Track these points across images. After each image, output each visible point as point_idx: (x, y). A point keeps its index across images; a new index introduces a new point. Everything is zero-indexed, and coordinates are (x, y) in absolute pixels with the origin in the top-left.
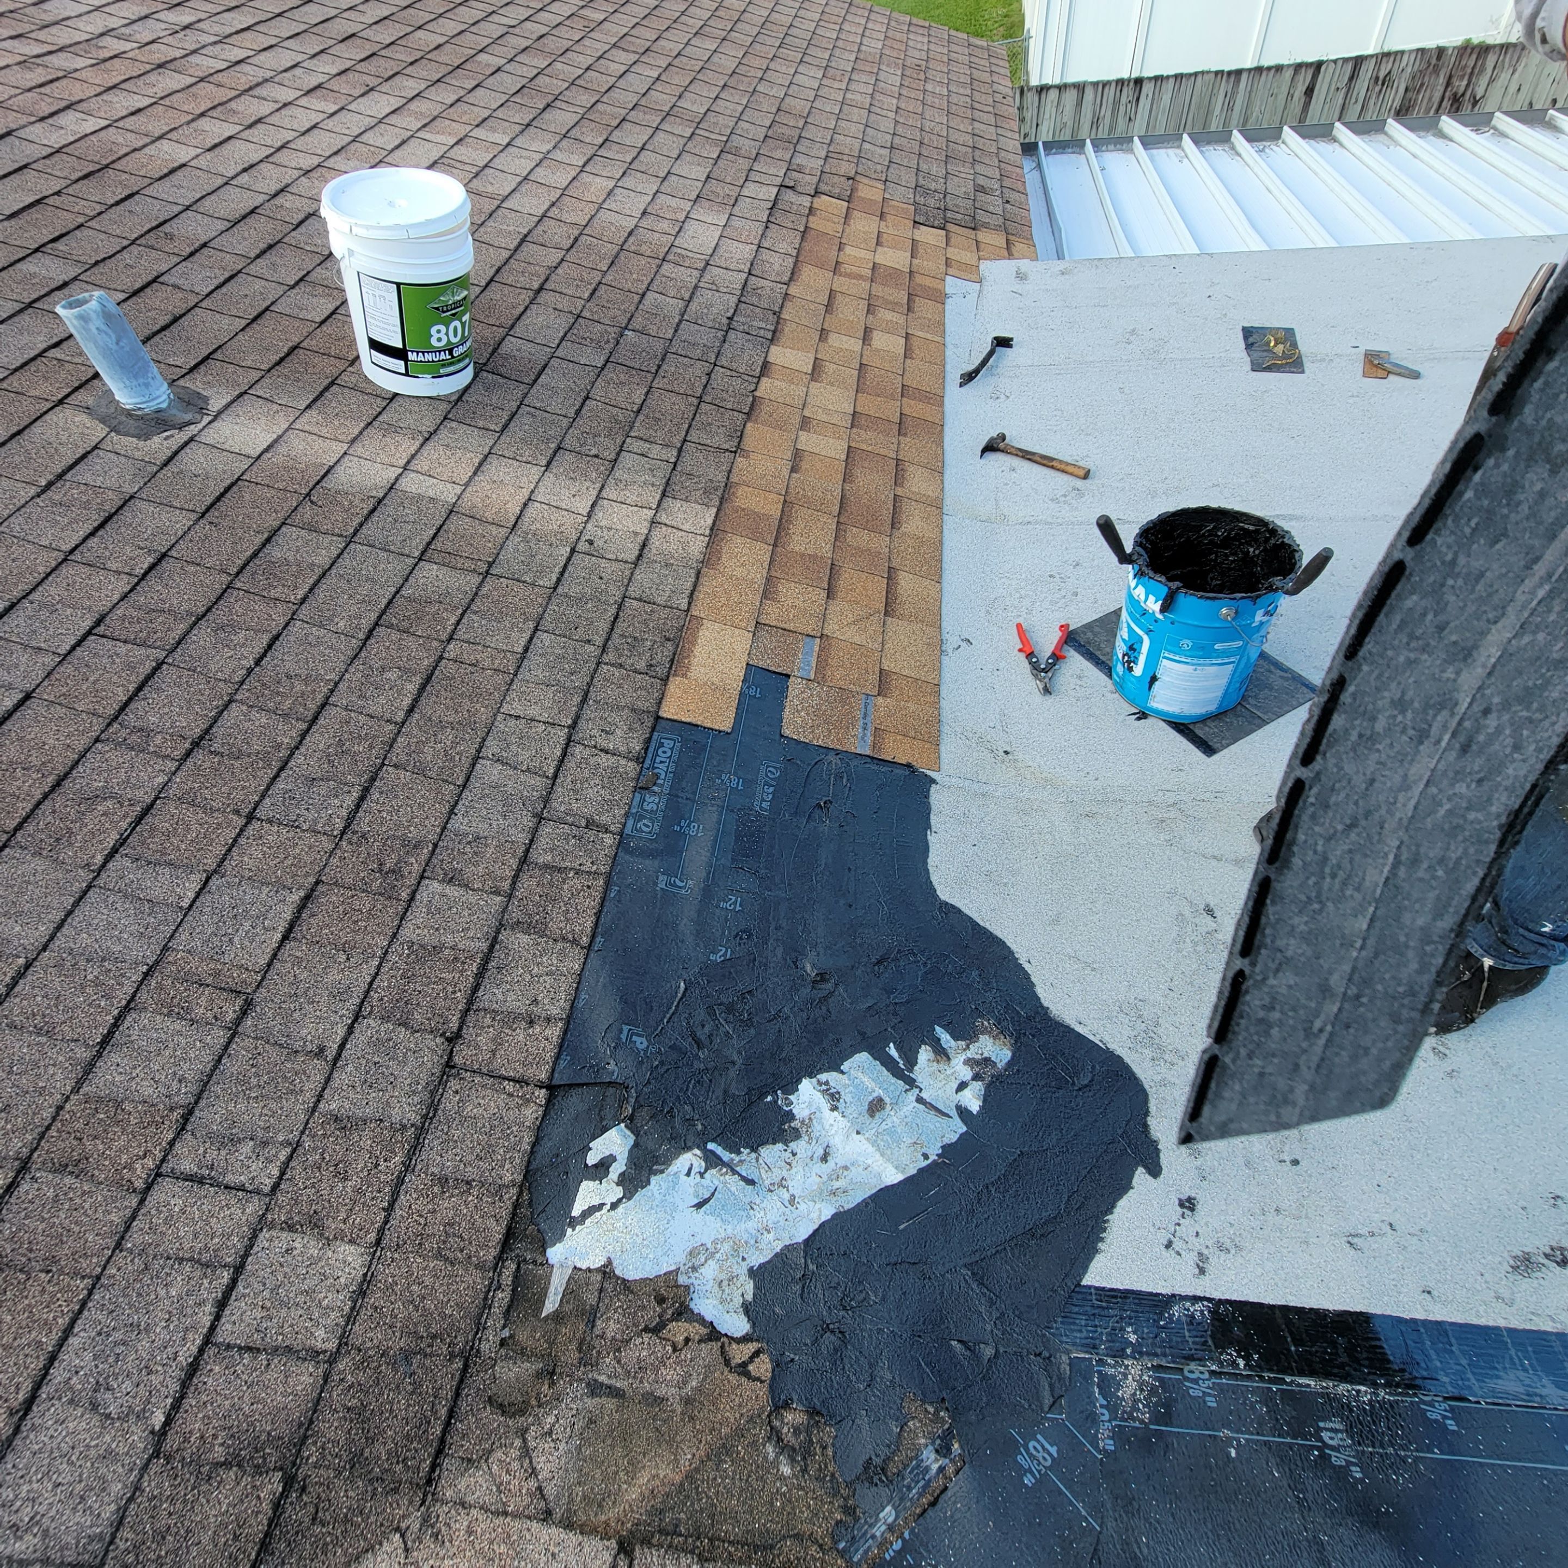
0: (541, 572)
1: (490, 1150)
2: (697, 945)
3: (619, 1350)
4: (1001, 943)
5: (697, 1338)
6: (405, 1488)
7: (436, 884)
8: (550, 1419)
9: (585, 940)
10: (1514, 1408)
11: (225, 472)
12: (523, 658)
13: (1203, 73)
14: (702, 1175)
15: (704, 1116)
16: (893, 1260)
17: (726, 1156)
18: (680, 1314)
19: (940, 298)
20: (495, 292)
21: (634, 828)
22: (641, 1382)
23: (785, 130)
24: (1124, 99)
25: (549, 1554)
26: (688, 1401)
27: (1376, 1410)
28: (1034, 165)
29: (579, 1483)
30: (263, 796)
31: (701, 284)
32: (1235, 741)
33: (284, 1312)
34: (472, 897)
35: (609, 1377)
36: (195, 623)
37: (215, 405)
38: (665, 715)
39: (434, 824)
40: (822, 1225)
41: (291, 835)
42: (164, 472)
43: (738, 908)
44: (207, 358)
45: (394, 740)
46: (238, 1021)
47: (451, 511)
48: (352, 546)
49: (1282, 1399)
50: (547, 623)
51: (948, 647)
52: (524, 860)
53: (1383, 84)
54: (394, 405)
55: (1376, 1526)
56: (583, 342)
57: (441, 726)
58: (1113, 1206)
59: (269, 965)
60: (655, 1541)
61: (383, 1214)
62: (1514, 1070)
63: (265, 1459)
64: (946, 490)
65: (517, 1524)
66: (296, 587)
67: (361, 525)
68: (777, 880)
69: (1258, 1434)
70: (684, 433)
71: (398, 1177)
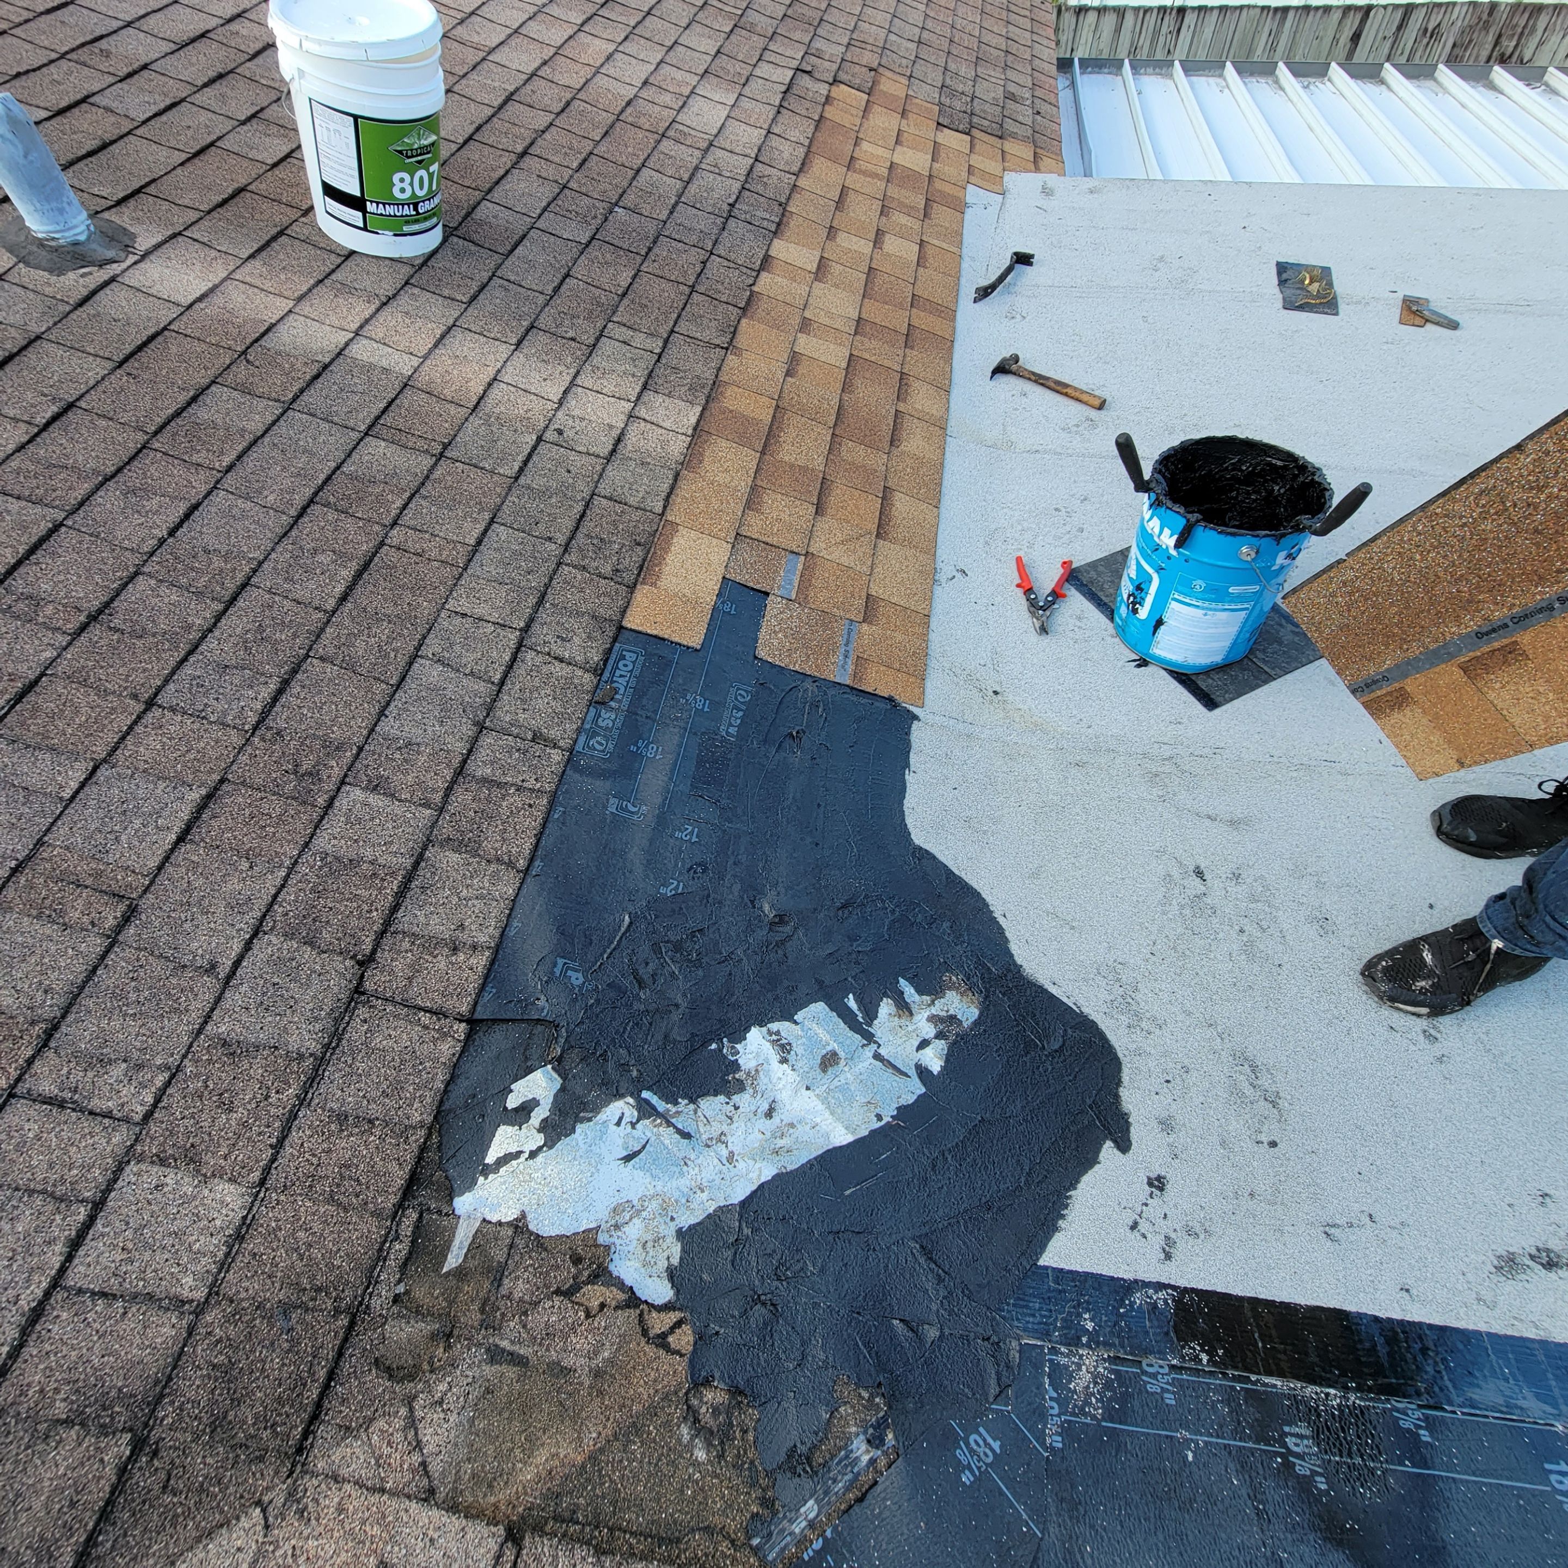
0: (502, 460)
1: (398, 1086)
2: (647, 876)
3: (525, 1313)
4: (976, 895)
5: (614, 1303)
6: (271, 1457)
7: (358, 792)
8: (443, 1387)
9: (522, 864)
10: (1492, 1420)
11: (149, 319)
12: (475, 551)
13: (1249, 7)
14: (633, 1125)
15: (640, 1061)
16: (835, 1229)
17: (661, 1106)
18: (597, 1276)
19: (960, 207)
20: (473, 152)
21: (586, 744)
22: (548, 1350)
23: (805, 10)
24: (1164, 30)
25: (427, 1540)
26: (598, 1374)
27: (1347, 1415)
28: (1068, 83)
29: (469, 1460)
30: (167, 681)
31: (703, 166)
32: (1239, 695)
33: (147, 1255)
34: (398, 809)
35: (512, 1342)
36: (102, 484)
37: (144, 243)
38: (629, 626)
39: (360, 725)
40: (762, 1186)
41: (195, 727)
42: (77, 312)
43: (694, 839)
44: (138, 191)
45: (322, 630)
46: (119, 928)
47: (406, 385)
48: (290, 413)
49: (1246, 1402)
50: (506, 514)
51: (942, 577)
52: (460, 772)
53: (1431, 37)
54: (350, 263)
55: (1339, 1544)
56: (568, 214)
57: (377, 618)
58: (1078, 1182)
59: (160, 868)
60: (548, 1528)
61: (270, 1151)
62: (1507, 1059)
63: (113, 1419)
64: (952, 410)
65: (394, 1503)
66: (222, 453)
67: (302, 391)
68: (739, 811)
69: (1218, 1437)
70: (672, 323)
71: (291, 1111)
